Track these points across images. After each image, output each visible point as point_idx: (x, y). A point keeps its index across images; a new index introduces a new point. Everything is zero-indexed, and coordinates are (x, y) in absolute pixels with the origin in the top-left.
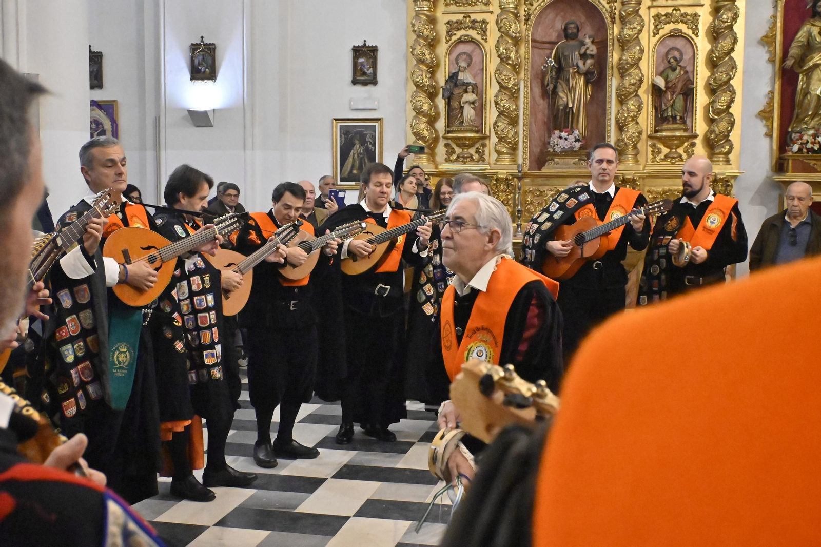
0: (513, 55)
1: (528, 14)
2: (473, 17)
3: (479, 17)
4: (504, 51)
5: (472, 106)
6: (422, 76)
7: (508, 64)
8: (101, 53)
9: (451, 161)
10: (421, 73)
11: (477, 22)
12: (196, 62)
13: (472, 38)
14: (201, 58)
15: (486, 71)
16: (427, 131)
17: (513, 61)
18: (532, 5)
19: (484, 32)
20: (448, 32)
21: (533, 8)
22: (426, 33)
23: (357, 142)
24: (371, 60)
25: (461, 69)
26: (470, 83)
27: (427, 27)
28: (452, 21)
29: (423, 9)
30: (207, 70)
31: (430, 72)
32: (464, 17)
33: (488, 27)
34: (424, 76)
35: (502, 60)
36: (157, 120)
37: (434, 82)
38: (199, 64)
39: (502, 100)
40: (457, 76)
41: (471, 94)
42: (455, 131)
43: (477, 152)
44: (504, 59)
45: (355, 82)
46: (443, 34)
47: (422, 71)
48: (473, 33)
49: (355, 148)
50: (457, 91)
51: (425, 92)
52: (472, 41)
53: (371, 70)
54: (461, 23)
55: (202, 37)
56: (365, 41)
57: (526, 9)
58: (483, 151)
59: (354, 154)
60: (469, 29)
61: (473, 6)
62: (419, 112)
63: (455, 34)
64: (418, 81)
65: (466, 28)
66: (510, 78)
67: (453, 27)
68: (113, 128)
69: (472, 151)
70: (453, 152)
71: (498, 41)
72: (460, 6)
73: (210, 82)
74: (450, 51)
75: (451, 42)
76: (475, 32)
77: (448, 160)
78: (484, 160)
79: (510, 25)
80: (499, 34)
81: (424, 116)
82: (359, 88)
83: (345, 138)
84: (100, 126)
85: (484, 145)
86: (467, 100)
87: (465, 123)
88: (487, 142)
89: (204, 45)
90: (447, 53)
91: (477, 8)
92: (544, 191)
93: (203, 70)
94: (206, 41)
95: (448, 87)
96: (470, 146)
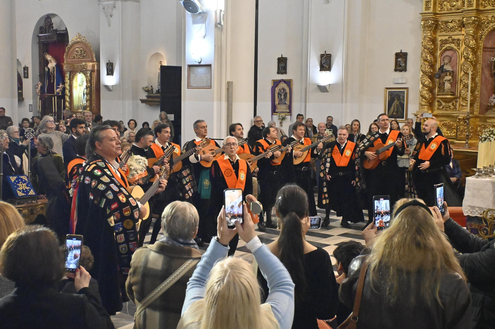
0: (470, 57)
1: (481, 35)
2: (453, 37)
3: (456, 37)
4: (466, 55)
5: (449, 82)
6: (425, 67)
7: (468, 61)
8: (286, 58)
9: (440, 109)
10: (425, 66)
11: (455, 40)
12: (323, 62)
13: (452, 48)
14: (325, 61)
15: (459, 64)
16: (427, 94)
17: (470, 60)
18: (484, 30)
19: (459, 45)
20: (440, 45)
21: (485, 31)
22: (428, 46)
23: (396, 99)
24: (404, 59)
25: (445, 64)
26: (449, 70)
27: (429, 43)
28: (443, 40)
29: (427, 35)
30: (327, 66)
31: (430, 65)
32: (449, 38)
33: (461, 42)
34: (426, 67)
35: (465, 59)
36: (306, 88)
37: (433, 70)
38: (324, 63)
39: (464, 79)
40: (443, 67)
41: (449, 76)
42: (440, 95)
43: (453, 105)
44: (467, 58)
45: (396, 70)
46: (439, 46)
47: (426, 65)
48: (453, 45)
49: (395, 102)
50: (443, 75)
51: (427, 75)
52: (452, 49)
53: (404, 64)
54: (447, 41)
55: (325, 51)
56: (401, 50)
57: (481, 32)
58: (456, 104)
59: (394, 105)
60: (451, 43)
61: (453, 32)
62: (424, 85)
63: (444, 46)
64: (423, 70)
65: (449, 43)
66: (468, 68)
67: (444, 42)
68: (290, 92)
69: (450, 104)
70: (441, 105)
71: (464, 49)
72: (447, 32)
73: (328, 72)
74: (442, 54)
75: (442, 50)
76: (454, 45)
77: (438, 109)
78: (456, 109)
79: (469, 42)
80: (465, 46)
81: (426, 87)
82: (398, 73)
83: (391, 97)
84: (285, 91)
85: (456, 102)
86: (446, 79)
87: (445, 91)
88: (458, 100)
89: (326, 54)
90: (439, 56)
91: (455, 33)
92: (486, 125)
93: (325, 66)
94: (327, 53)
95: (438, 73)
96: (449, 102)
